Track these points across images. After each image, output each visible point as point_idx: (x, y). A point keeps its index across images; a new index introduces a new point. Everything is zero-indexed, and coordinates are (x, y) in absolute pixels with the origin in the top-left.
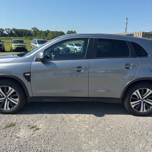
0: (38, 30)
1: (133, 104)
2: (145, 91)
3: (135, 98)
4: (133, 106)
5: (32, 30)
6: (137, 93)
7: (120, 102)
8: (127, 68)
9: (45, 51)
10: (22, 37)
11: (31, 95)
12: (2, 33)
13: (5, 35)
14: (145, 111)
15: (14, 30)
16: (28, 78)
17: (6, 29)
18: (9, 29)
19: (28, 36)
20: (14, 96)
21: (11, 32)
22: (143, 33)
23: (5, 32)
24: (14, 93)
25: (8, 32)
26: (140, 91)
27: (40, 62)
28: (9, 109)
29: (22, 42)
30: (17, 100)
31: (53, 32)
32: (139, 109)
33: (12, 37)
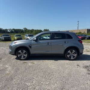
0: (27, 29)
1: (68, 56)
2: (72, 51)
3: (69, 54)
4: (68, 57)
5: (24, 29)
6: (69, 52)
7: (63, 55)
8: (65, 43)
9: (36, 37)
10: (18, 33)
11: (31, 53)
12: (7, 31)
13: (9, 33)
14: (73, 58)
15: (14, 29)
16: (30, 47)
17: (9, 29)
18: (11, 29)
19: (21, 33)
20: (25, 53)
21: (12, 31)
22: (87, 29)
23: (9, 31)
24: (25, 52)
25: (10, 31)
26: (70, 51)
27: (35, 41)
28: (23, 58)
29: (20, 36)
30: (26, 55)
31: (35, 30)
32: (71, 58)
33: (12, 34)
